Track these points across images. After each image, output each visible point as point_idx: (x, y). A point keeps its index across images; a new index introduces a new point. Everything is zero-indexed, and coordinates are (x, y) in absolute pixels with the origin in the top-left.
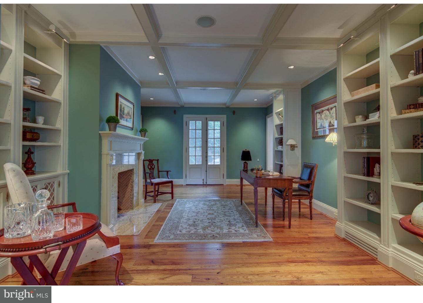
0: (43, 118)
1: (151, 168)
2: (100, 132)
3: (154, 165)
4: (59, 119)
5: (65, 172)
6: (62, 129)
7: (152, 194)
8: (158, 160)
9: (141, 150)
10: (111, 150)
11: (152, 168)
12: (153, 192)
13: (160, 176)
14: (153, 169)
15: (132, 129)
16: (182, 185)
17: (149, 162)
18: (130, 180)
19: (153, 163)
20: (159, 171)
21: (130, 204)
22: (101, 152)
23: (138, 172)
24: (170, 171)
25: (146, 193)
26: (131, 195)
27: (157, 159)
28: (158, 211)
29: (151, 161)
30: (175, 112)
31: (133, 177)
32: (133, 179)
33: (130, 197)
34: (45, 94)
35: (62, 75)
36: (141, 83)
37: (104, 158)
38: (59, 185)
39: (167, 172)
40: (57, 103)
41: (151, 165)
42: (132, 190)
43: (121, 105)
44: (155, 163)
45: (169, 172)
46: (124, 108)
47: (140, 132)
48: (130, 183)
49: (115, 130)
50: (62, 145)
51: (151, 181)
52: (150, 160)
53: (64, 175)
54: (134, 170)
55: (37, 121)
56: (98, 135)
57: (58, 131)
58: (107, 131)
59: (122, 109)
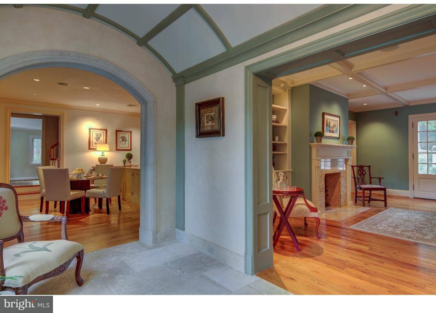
0: (278, 137)
1: (361, 173)
2: (310, 144)
3: (364, 171)
4: (286, 136)
5: (289, 170)
6: (288, 143)
7: (362, 199)
8: (369, 167)
9: (348, 156)
10: (318, 156)
11: (363, 173)
12: (361, 197)
13: (372, 183)
14: (364, 175)
15: (339, 138)
16: (408, 198)
17: (360, 168)
18: (337, 182)
19: (364, 169)
20: (371, 178)
21: (338, 203)
22: (311, 158)
23: (345, 176)
24: (383, 178)
25: (356, 197)
26: (339, 195)
27: (369, 165)
28: (364, 212)
29: (361, 168)
30: (396, 113)
31: (340, 179)
32: (340, 181)
33: (337, 197)
34: (279, 123)
35: (287, 109)
36: (348, 95)
37: (313, 162)
38: (287, 178)
39: (380, 179)
40: (285, 127)
41: (362, 171)
42: (339, 191)
43: (327, 121)
44: (366, 169)
45: (381, 179)
46: (330, 123)
47: (347, 140)
48: (338, 184)
49: (321, 141)
50: (288, 153)
51: (360, 186)
52: (360, 166)
53: (289, 172)
54: (341, 174)
55: (275, 140)
56: (309, 145)
57: (286, 144)
58: (316, 143)
59: (328, 124)
